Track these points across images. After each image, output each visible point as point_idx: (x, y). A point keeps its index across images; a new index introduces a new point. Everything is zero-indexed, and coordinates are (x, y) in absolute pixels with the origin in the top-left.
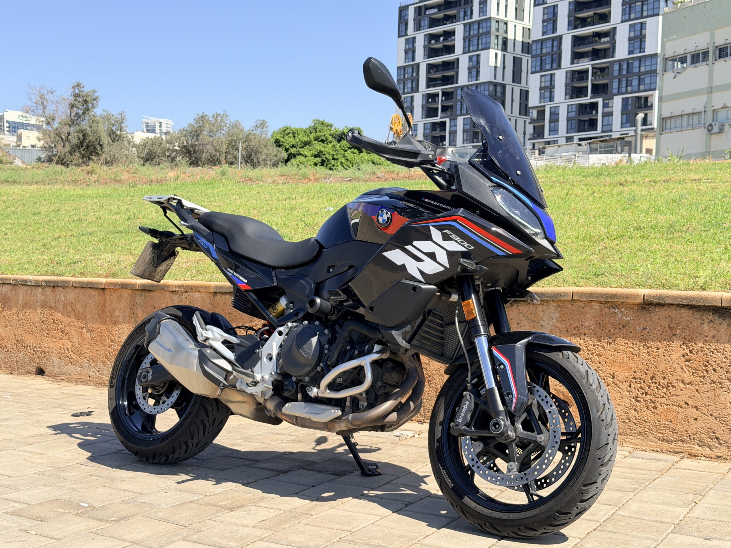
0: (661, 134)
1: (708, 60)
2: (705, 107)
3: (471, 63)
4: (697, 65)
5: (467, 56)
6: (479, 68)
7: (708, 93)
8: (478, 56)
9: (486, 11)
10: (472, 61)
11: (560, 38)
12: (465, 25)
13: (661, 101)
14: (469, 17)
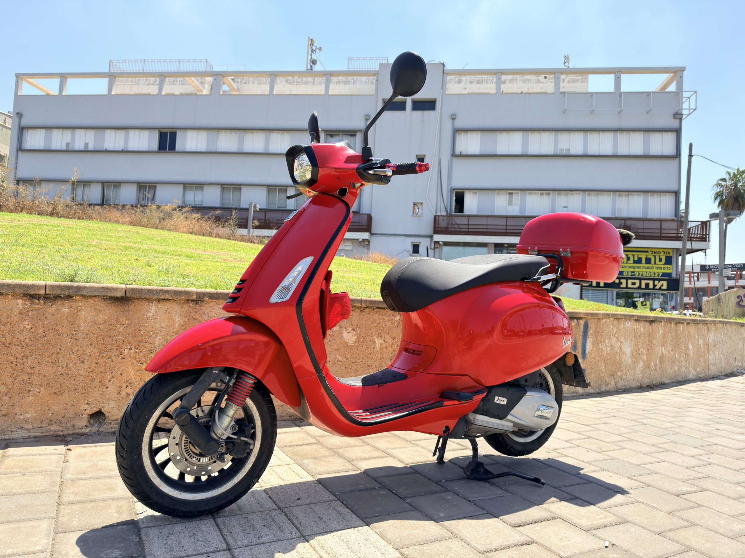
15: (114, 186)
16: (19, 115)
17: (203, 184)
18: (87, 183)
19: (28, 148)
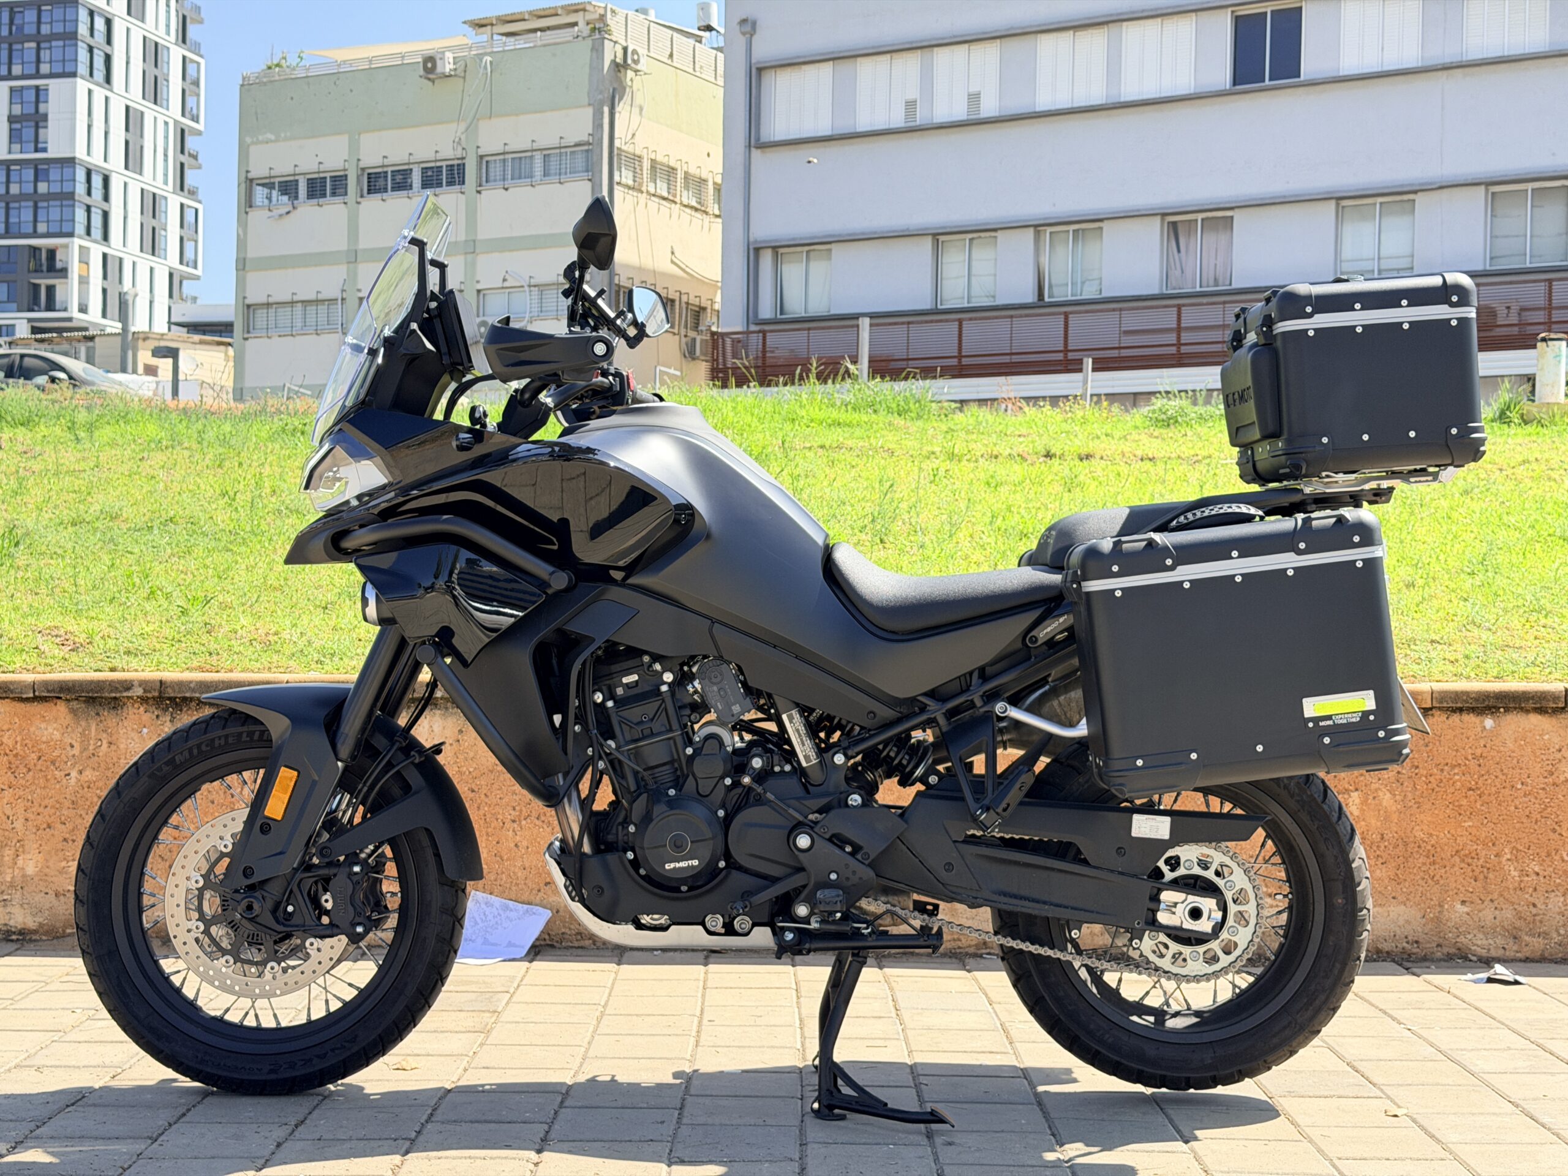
0: (246, 339)
1: (346, 194)
2: (343, 291)
4: (321, 201)
7: (349, 263)
13: (244, 269)
15: (1074, 231)
16: (748, 28)
17: (1415, 192)
18: (982, 235)
19: (779, 136)
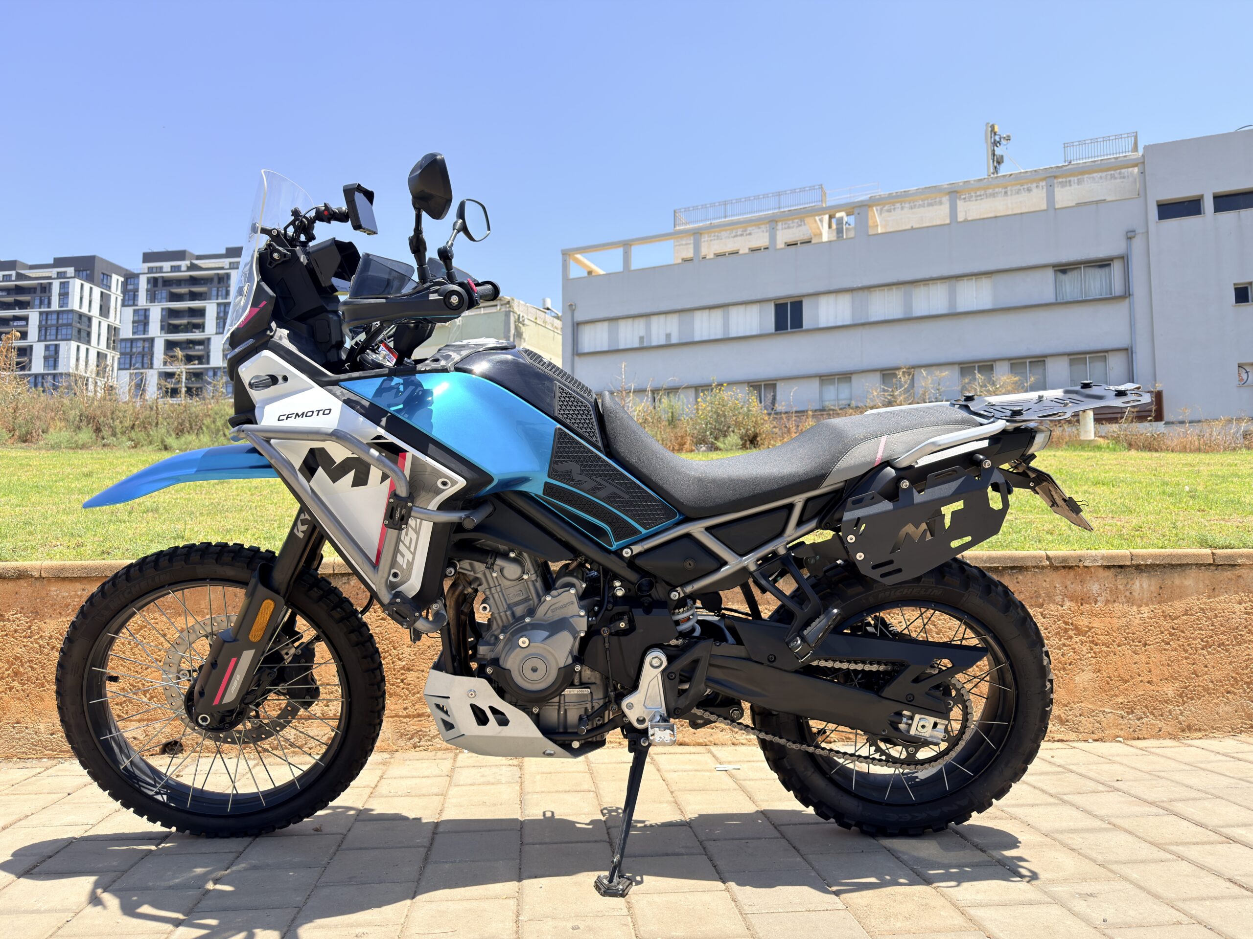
3: (47, 353)
5: (42, 345)
6: (58, 357)
8: (57, 346)
9: (67, 303)
10: (49, 350)
11: (152, 340)
12: (41, 313)
14: (46, 306)
16: (572, 309)
17: (851, 374)
18: (674, 391)
19: (586, 350)
